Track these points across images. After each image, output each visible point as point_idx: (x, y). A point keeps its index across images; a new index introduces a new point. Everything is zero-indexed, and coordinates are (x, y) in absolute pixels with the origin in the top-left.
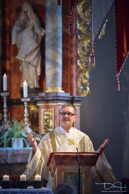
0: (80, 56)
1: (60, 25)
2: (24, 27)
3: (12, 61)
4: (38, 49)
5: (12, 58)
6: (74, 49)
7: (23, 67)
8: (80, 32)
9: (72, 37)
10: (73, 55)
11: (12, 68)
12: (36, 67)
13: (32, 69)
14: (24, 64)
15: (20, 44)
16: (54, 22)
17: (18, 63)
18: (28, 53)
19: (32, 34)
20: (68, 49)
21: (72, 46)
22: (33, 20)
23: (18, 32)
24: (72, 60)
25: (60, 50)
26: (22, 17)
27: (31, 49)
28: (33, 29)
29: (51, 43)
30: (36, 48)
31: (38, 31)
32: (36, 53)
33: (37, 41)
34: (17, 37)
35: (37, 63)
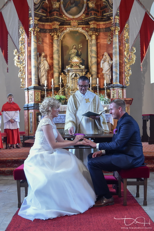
0: (126, 71)
1: (118, 59)
2: (105, 61)
3: (101, 74)
4: (110, 69)
5: (101, 73)
6: (123, 68)
7: (105, 76)
8: (126, 62)
9: (123, 64)
10: (123, 70)
11: (101, 77)
12: (109, 76)
13: (108, 76)
14: (105, 75)
15: (104, 68)
16: (116, 58)
17: (103, 75)
18: (106, 70)
19: (108, 64)
20: (121, 68)
21: (123, 67)
22: (108, 58)
23: (103, 63)
24: (123, 72)
25: (118, 68)
26: (104, 57)
27: (108, 69)
28: (108, 62)
29: (115, 66)
30: (109, 69)
31: (110, 62)
32: (109, 70)
33: (110, 66)
34: (102, 65)
35: (110, 74)
